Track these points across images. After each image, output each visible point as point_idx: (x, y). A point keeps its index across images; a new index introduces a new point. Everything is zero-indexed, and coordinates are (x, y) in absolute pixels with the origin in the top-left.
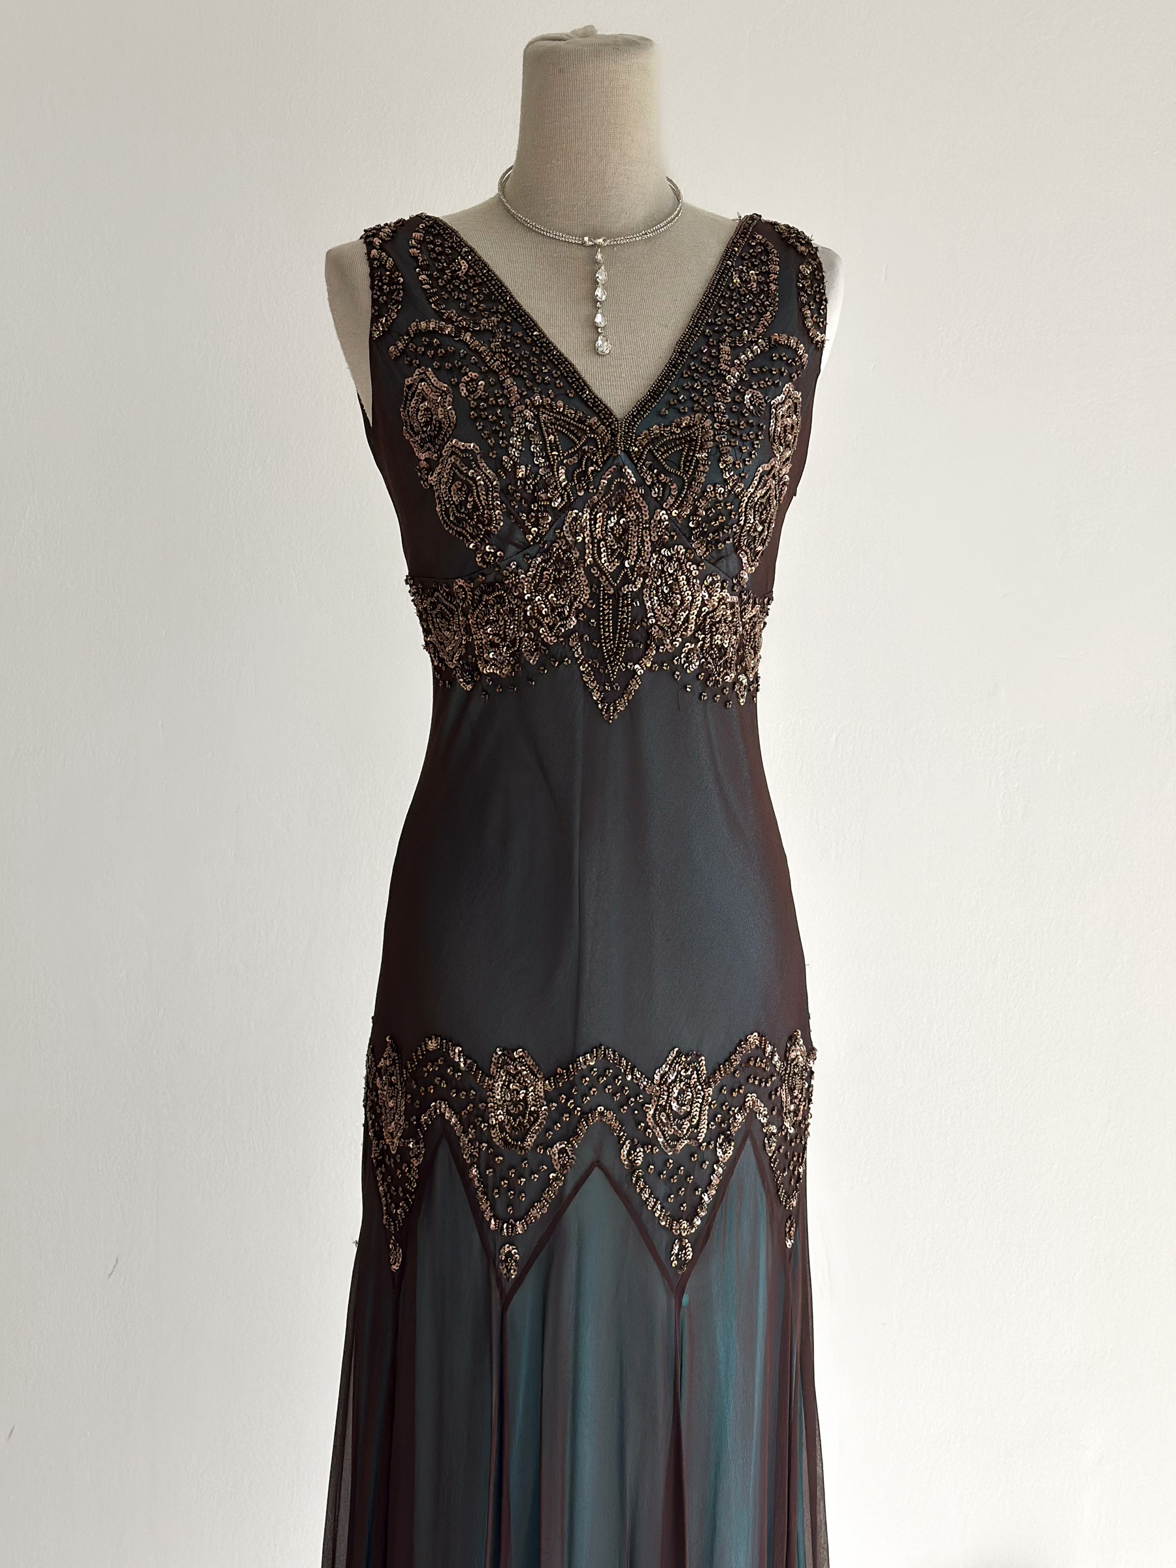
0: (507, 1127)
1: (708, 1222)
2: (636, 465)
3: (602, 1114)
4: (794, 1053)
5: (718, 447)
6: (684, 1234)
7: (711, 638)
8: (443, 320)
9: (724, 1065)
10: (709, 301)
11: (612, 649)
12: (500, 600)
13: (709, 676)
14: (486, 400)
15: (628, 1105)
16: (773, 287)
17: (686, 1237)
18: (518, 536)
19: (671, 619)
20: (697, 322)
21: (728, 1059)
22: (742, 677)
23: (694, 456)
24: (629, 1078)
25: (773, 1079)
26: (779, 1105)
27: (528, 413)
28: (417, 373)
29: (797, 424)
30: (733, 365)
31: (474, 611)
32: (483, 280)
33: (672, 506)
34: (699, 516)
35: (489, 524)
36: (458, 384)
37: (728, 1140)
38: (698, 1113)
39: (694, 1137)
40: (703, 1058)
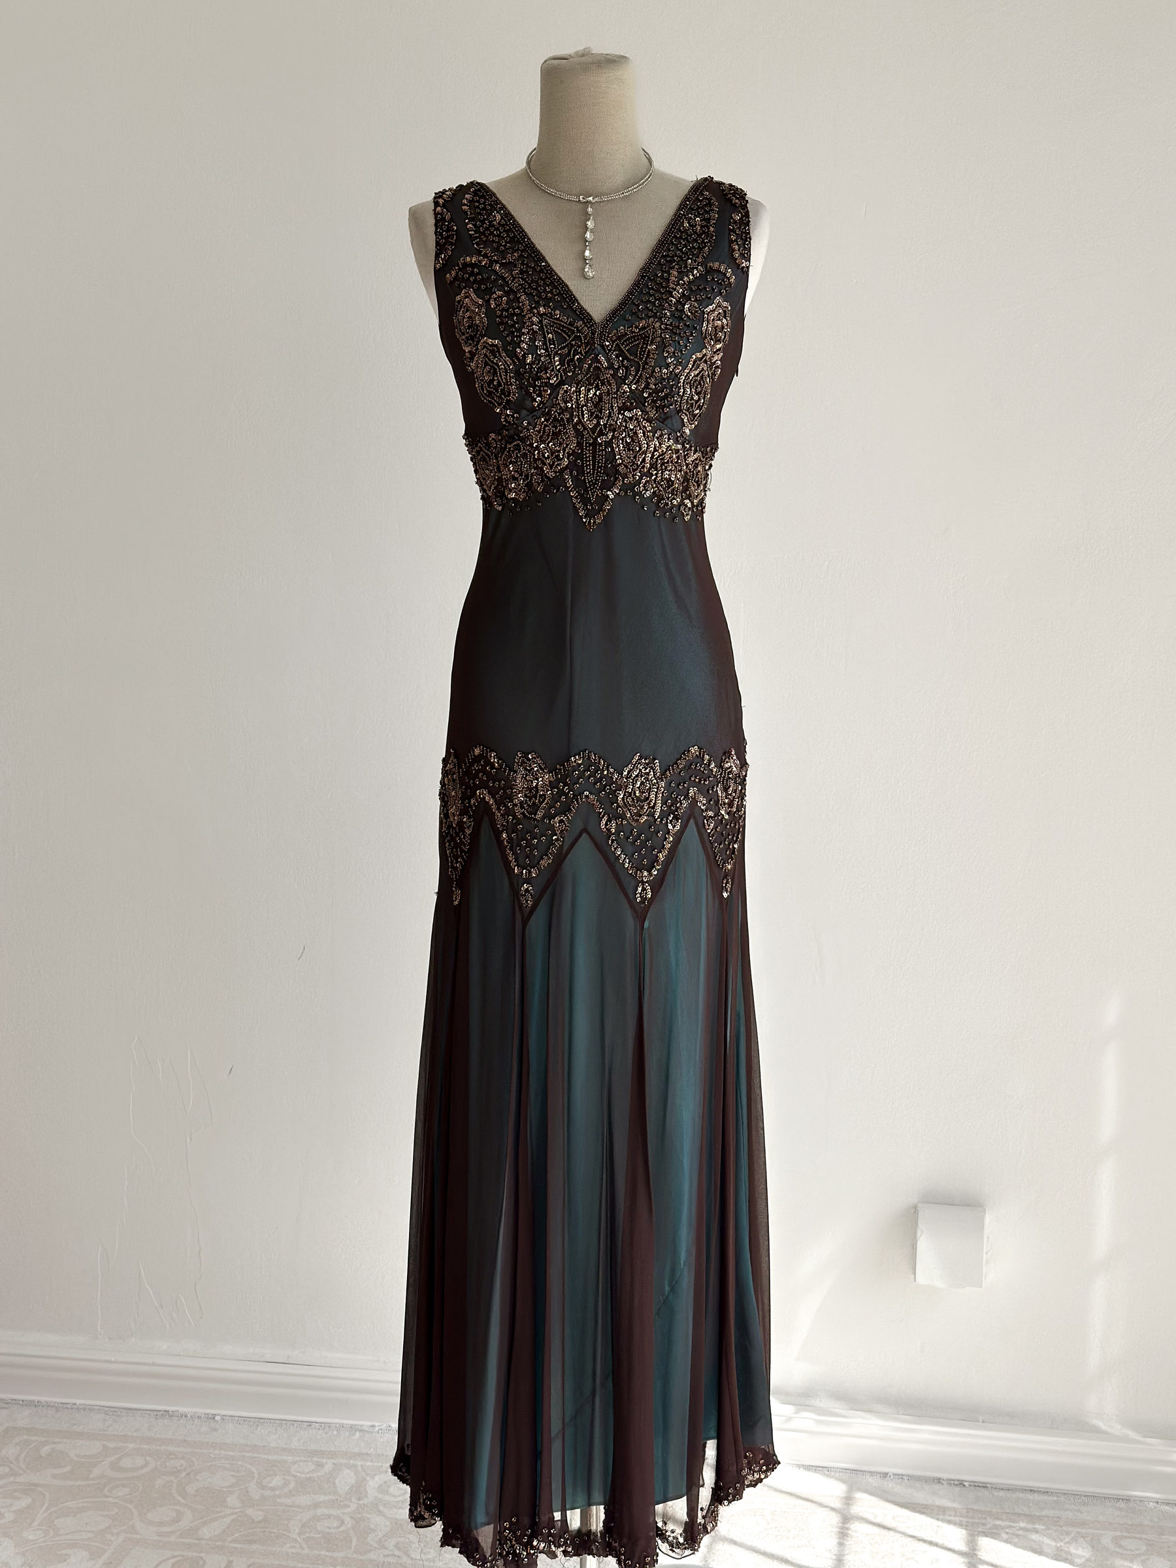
0: (525, 806)
1: (663, 873)
2: (607, 354)
3: (587, 797)
4: (729, 764)
5: (663, 341)
6: (645, 880)
7: (662, 473)
8: (482, 256)
9: (673, 766)
10: (665, 240)
11: (592, 481)
12: (518, 447)
13: (661, 498)
14: (507, 311)
15: (605, 791)
16: (712, 229)
17: (646, 882)
18: (528, 403)
19: (632, 460)
20: (656, 255)
21: (676, 763)
22: (687, 501)
23: (646, 347)
24: (605, 773)
25: (711, 779)
26: (716, 798)
27: (535, 319)
28: (463, 292)
29: (727, 325)
30: (679, 284)
31: (502, 455)
32: (510, 227)
33: (631, 382)
34: (650, 389)
35: (509, 396)
36: (489, 300)
37: (676, 818)
38: (654, 799)
39: (652, 815)
40: (657, 761)
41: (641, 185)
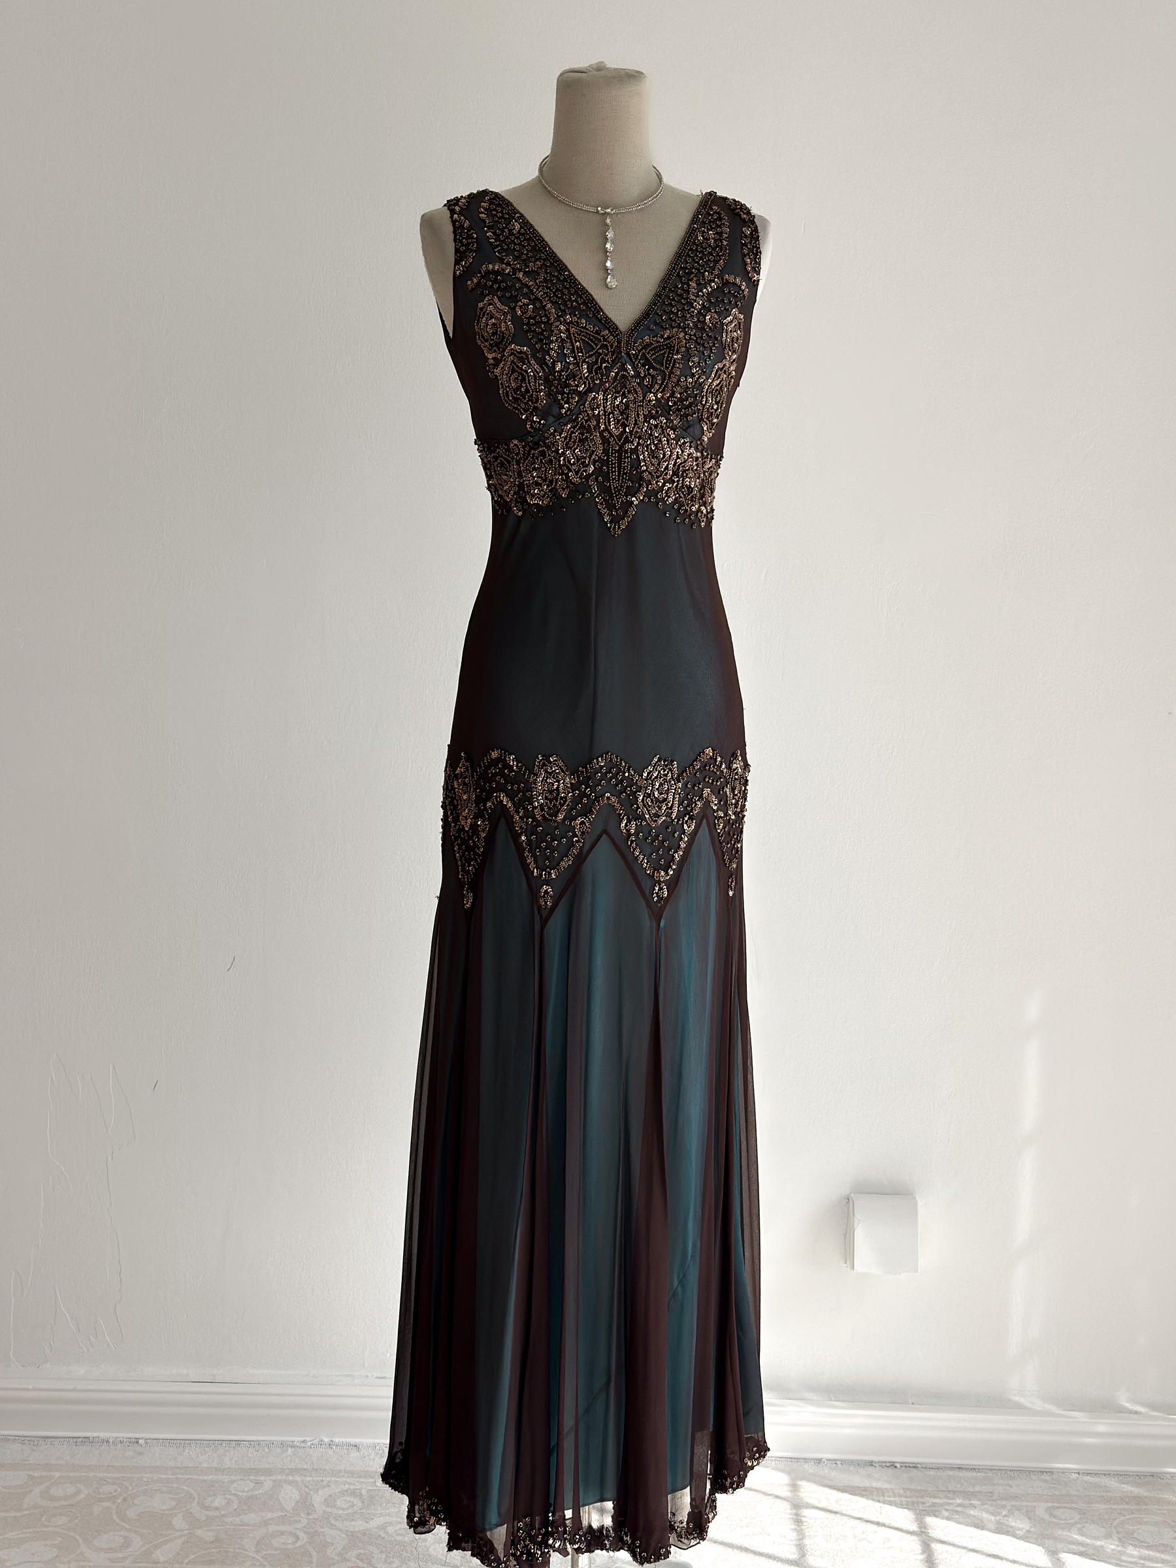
0: (546, 808)
1: (678, 873)
2: (634, 363)
3: (608, 798)
4: (735, 765)
5: (689, 352)
6: (662, 880)
7: (683, 480)
8: (504, 264)
9: (689, 768)
10: (682, 252)
11: (617, 487)
12: (543, 454)
13: (681, 506)
14: (534, 318)
15: (626, 793)
16: (725, 243)
17: (663, 882)
18: (555, 410)
19: (656, 467)
20: (674, 267)
21: (692, 765)
22: (703, 508)
23: (672, 357)
24: (627, 774)
25: (722, 780)
26: (725, 798)
27: (562, 327)
28: (486, 299)
29: (741, 337)
30: (698, 296)
31: (524, 461)
32: (530, 236)
33: (657, 391)
34: (676, 397)
35: (537, 402)
36: (514, 308)
37: (691, 818)
38: (672, 800)
39: (669, 815)
40: (675, 763)
41: (654, 198)
